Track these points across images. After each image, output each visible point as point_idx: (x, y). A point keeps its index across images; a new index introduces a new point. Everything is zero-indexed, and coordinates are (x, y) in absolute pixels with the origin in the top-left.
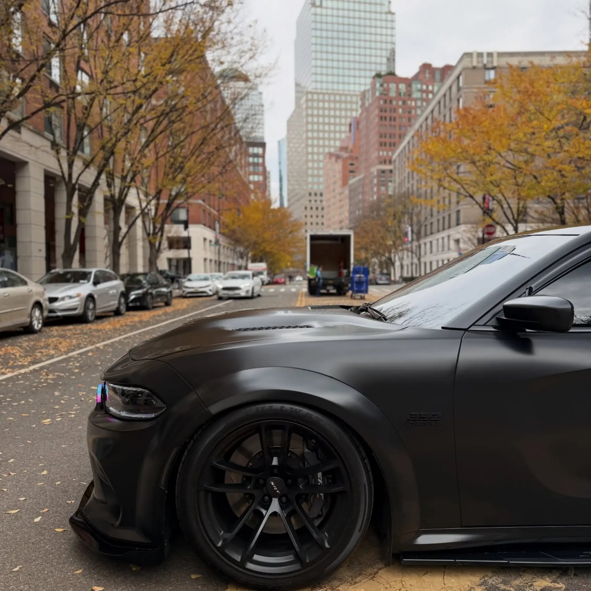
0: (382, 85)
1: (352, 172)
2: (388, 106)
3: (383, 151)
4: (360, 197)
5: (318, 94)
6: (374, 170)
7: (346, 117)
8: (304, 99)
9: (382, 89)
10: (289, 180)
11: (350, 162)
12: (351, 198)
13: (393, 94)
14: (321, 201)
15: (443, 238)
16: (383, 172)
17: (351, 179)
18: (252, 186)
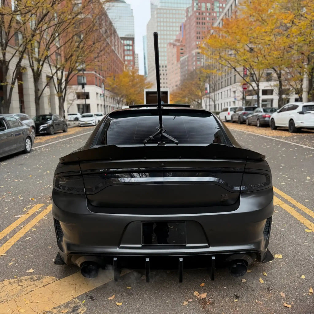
0: (197, 4)
1: (182, 53)
2: (201, 16)
3: (198, 41)
4: (186, 68)
5: (163, 9)
6: (194, 52)
7: (179, 22)
8: (156, 12)
9: (197, 6)
10: (148, 59)
11: (181, 48)
12: (181, 68)
13: (203, 9)
14: (166, 70)
15: (227, 90)
16: (199, 53)
17: (181, 58)
18: (126, 63)
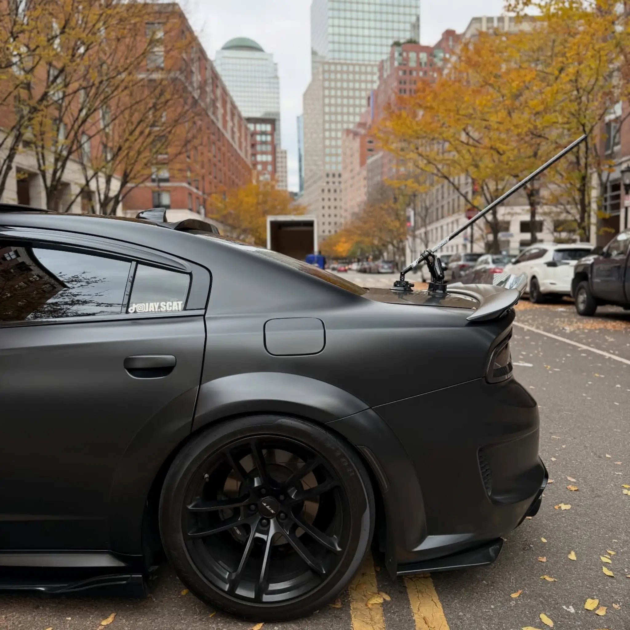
0: (401, 54)
1: (371, 150)
2: (407, 77)
4: (379, 178)
5: (336, 64)
7: (366, 90)
8: (321, 69)
9: (401, 58)
10: (307, 160)
11: (368, 139)
12: (368, 178)
13: (412, 64)
17: (369, 158)
18: (259, 167)
